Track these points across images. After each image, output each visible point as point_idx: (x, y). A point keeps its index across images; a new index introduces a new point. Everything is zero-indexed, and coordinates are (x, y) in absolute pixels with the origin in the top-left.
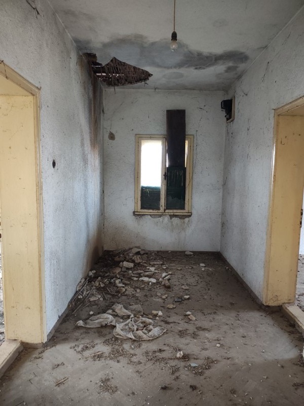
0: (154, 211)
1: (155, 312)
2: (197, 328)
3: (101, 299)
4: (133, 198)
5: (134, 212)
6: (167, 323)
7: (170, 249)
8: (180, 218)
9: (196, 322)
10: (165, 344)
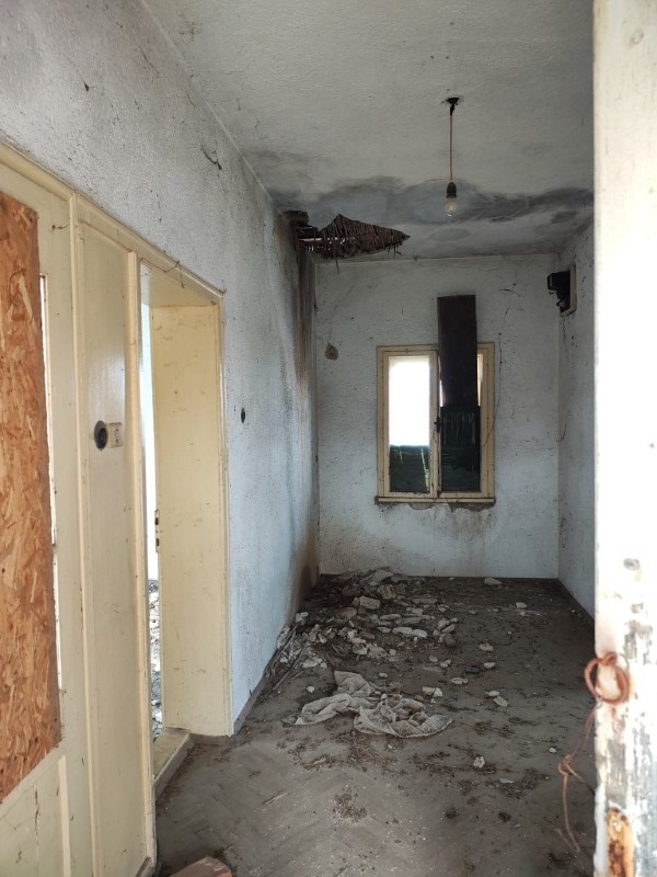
0: (417, 496)
1: (427, 690)
2: (510, 720)
3: (324, 665)
4: (374, 470)
5: (377, 498)
6: (452, 709)
7: (453, 572)
8: (472, 509)
9: (509, 710)
10: (449, 745)
